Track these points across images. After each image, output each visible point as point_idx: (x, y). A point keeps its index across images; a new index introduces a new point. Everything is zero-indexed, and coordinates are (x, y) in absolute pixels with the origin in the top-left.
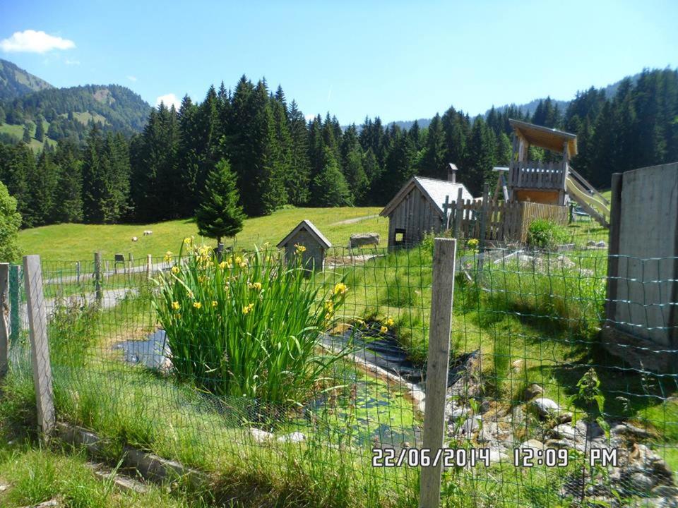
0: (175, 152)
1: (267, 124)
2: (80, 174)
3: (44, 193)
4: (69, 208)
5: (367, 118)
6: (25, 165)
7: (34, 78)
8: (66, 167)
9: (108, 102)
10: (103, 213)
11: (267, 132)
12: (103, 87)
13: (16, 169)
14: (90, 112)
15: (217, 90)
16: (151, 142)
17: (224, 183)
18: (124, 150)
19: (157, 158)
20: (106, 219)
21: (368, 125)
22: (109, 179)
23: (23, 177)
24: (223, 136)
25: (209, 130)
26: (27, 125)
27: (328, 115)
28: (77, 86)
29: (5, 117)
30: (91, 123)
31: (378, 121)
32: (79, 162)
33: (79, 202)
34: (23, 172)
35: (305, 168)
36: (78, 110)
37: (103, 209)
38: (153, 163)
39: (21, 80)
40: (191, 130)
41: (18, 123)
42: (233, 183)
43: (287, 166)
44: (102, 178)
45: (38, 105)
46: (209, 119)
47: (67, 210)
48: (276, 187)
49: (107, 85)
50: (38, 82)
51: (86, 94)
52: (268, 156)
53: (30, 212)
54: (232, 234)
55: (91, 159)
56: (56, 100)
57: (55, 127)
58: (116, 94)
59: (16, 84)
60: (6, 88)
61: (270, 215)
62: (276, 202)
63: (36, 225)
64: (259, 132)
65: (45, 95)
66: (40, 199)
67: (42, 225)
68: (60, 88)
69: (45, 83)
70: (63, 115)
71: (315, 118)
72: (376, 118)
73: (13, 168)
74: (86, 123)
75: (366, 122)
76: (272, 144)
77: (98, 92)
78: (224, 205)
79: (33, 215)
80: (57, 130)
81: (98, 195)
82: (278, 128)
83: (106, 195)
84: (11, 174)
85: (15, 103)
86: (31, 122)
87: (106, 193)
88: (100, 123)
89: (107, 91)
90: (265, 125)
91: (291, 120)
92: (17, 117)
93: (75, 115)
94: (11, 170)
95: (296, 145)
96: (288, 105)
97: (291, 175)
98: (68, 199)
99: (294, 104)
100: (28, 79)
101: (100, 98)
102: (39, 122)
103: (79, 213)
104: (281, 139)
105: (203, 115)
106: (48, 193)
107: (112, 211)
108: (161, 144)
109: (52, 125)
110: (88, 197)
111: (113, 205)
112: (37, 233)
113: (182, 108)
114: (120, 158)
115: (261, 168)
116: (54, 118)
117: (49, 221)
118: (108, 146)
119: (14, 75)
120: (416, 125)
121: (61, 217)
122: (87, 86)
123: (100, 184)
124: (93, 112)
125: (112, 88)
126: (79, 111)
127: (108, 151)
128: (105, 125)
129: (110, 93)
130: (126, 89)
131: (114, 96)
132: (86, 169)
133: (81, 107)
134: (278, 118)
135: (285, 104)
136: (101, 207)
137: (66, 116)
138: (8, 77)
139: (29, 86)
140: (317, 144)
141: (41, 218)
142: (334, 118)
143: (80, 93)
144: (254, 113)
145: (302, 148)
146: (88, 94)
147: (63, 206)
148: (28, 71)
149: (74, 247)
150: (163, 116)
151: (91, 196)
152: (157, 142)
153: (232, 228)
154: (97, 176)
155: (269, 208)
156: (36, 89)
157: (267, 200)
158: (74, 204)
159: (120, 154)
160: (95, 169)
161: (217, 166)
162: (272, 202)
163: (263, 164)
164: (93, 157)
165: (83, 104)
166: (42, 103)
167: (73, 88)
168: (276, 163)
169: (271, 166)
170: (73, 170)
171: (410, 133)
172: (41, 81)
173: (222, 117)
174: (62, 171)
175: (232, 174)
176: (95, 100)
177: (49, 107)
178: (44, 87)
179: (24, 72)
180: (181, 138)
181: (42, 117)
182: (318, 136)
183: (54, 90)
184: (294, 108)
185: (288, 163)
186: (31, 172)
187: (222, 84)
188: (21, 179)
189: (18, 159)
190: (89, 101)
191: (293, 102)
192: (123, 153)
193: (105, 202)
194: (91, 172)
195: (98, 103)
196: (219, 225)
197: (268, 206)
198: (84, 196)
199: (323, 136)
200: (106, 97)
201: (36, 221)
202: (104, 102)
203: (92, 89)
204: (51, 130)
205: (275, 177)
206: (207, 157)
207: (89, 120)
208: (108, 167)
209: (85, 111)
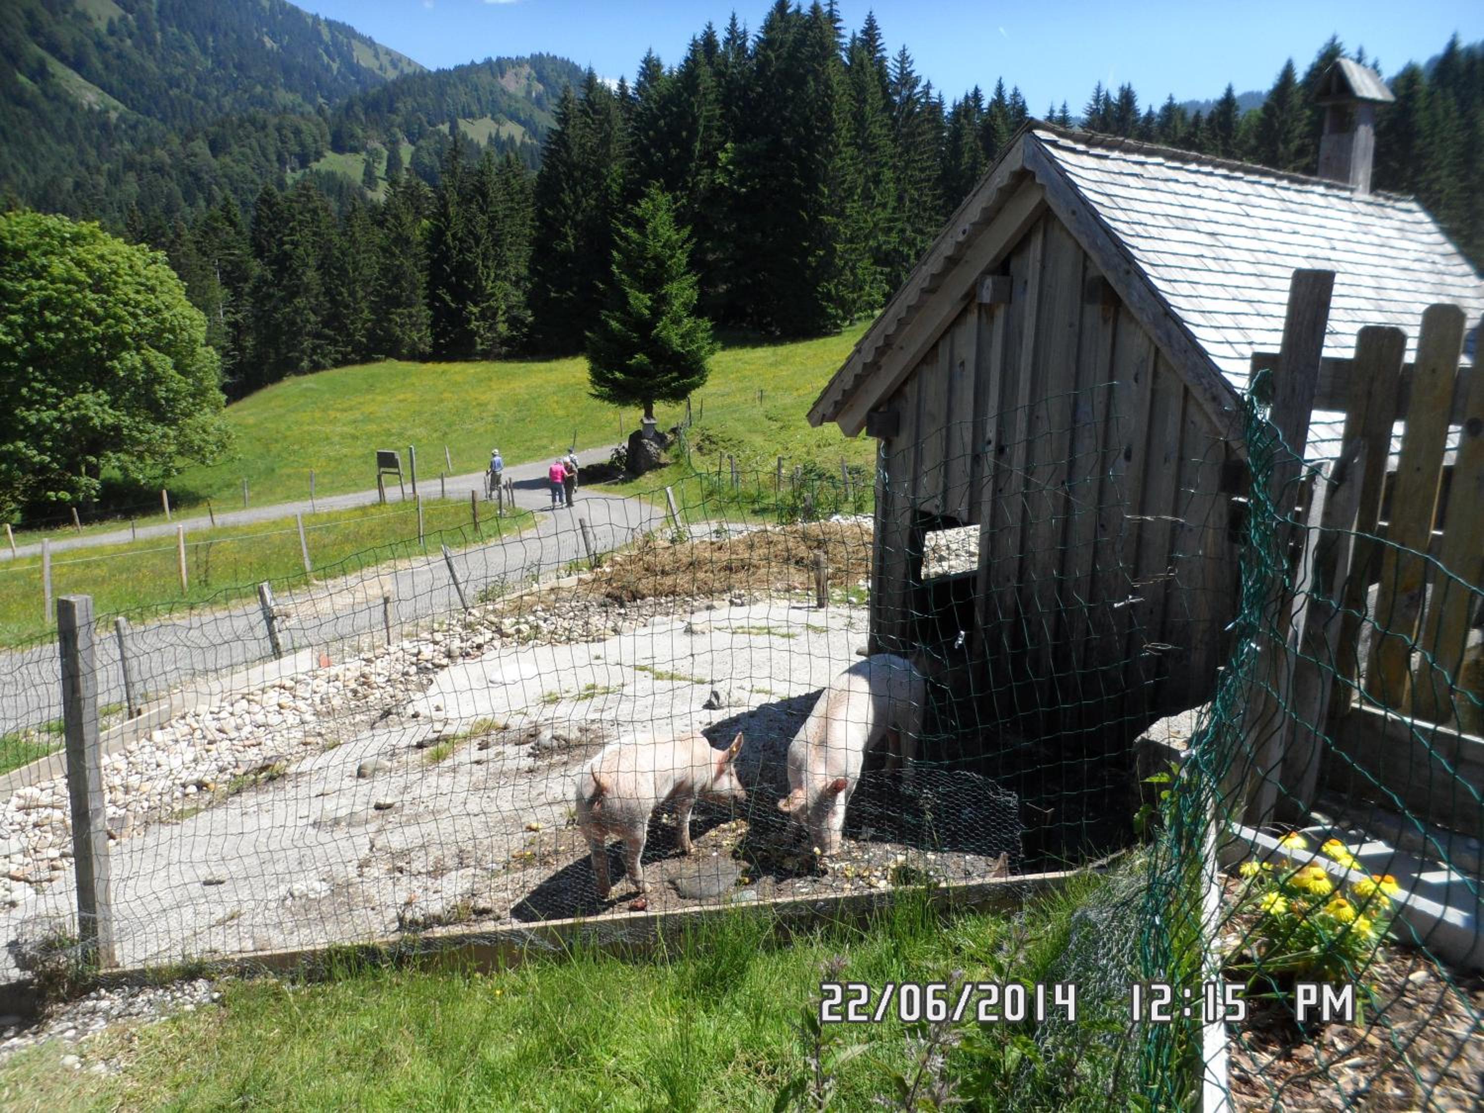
0: (615, 188)
1: (830, 109)
2: (422, 249)
3: (352, 294)
4: (402, 325)
5: (1098, 91)
6: (315, 234)
7: (388, 52)
8: (393, 236)
9: (529, 93)
10: (475, 333)
11: (830, 129)
12: (519, 62)
13: (295, 244)
14: (493, 118)
15: (721, 36)
16: (561, 169)
17: (655, 258)
18: (522, 191)
19: (577, 203)
20: (479, 347)
21: (1102, 107)
22: (485, 257)
23: (311, 261)
24: (728, 145)
25: (693, 133)
26: (370, 153)
27: (1000, 89)
28: (467, 62)
29: (329, 138)
30: (495, 141)
31: (1127, 96)
32: (425, 223)
33: (423, 313)
34: (310, 250)
35: (930, 219)
36: (469, 115)
37: (474, 325)
38: (567, 217)
39: (364, 59)
40: (651, 133)
41: (354, 150)
42: (682, 257)
43: (882, 214)
44: (469, 257)
45: (392, 110)
46: (692, 105)
47: (398, 331)
48: (853, 270)
49: (527, 56)
50: (396, 60)
51: (485, 78)
52: (832, 192)
53: (326, 337)
54: (679, 394)
55: (446, 215)
56: (426, 94)
57: (424, 154)
58: (545, 73)
59: (354, 69)
60: (335, 79)
61: (839, 334)
62: (854, 302)
63: (337, 364)
64: (810, 129)
65: (405, 87)
66: (347, 307)
67: (353, 362)
68: (433, 69)
69: (410, 62)
70: (441, 127)
71: (967, 97)
72: (1122, 89)
73: (292, 243)
74: (484, 143)
75: (1097, 100)
76: (844, 160)
77: (510, 74)
78: (656, 314)
79: (334, 342)
80: (426, 161)
81: (462, 295)
82: (859, 118)
83: (477, 295)
84: (287, 256)
85: (350, 107)
86: (377, 145)
87: (479, 288)
88: (511, 139)
89: (527, 69)
90: (825, 112)
91: (897, 98)
92: (352, 136)
93: (463, 125)
94: (287, 247)
95: (907, 164)
96: (889, 63)
97: (894, 237)
98: (398, 306)
99: (904, 58)
100: (376, 56)
101: (513, 84)
102: (393, 145)
103: (423, 338)
104: (867, 147)
105: (681, 95)
106: (361, 294)
107: (491, 328)
108: (585, 170)
109: (418, 149)
110: (443, 301)
111: (495, 314)
112: (311, 385)
113: (639, 83)
114: (512, 209)
115: (814, 220)
116: (421, 136)
117: (366, 355)
118: (483, 184)
119: (351, 49)
120: (1228, 102)
121: (387, 346)
122: (488, 62)
123: (466, 270)
124: (498, 116)
125: (538, 63)
126: (471, 115)
127: (484, 196)
128: (523, 143)
129: (534, 74)
130: (566, 63)
131: (541, 79)
132: (436, 237)
133: (475, 108)
134: (860, 93)
135: (883, 59)
136: (469, 321)
137: (445, 128)
138: (340, 54)
139: (377, 72)
140: (966, 159)
141: (349, 349)
142: (1016, 94)
143: (474, 77)
144: (800, 83)
145: (922, 170)
146: (490, 78)
147: (390, 321)
148: (377, 40)
149: (369, 419)
150: (591, 104)
151: (448, 298)
152: (575, 166)
153: (674, 379)
154: (461, 251)
155: (836, 317)
156: (392, 75)
157: (828, 297)
158: (410, 316)
159: (512, 200)
160: (454, 236)
161: (638, 212)
162: (841, 302)
163: (821, 210)
164: (451, 209)
165: (479, 100)
166: (400, 105)
167: (459, 69)
168: (850, 208)
169: (841, 214)
170: (407, 241)
171: (1210, 120)
172: (401, 58)
173: (725, 101)
174: (385, 243)
175: (678, 231)
176: (504, 92)
177: (414, 111)
178: (408, 70)
179: (369, 43)
180: (630, 154)
181: (400, 135)
182: (968, 138)
183: (423, 76)
184: (903, 69)
185: (884, 206)
186: (329, 249)
187: (733, 19)
188: (307, 265)
189: (300, 222)
190: (491, 92)
191: (903, 53)
192: (517, 198)
193: (475, 310)
194: (445, 243)
195: (510, 97)
196: (640, 371)
197: (833, 312)
198: (433, 299)
199: (981, 138)
200: (524, 82)
201: (339, 356)
202: (521, 94)
203: (497, 67)
204: (416, 160)
205: (851, 241)
206: (688, 196)
207: (490, 137)
208: (482, 231)
209: (483, 115)
